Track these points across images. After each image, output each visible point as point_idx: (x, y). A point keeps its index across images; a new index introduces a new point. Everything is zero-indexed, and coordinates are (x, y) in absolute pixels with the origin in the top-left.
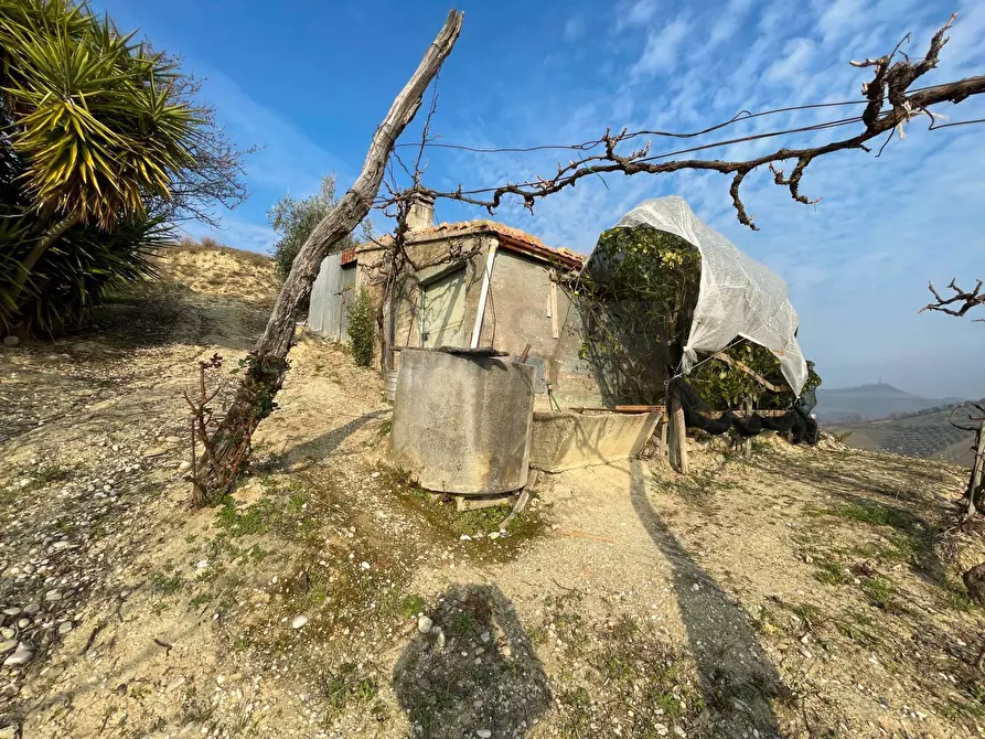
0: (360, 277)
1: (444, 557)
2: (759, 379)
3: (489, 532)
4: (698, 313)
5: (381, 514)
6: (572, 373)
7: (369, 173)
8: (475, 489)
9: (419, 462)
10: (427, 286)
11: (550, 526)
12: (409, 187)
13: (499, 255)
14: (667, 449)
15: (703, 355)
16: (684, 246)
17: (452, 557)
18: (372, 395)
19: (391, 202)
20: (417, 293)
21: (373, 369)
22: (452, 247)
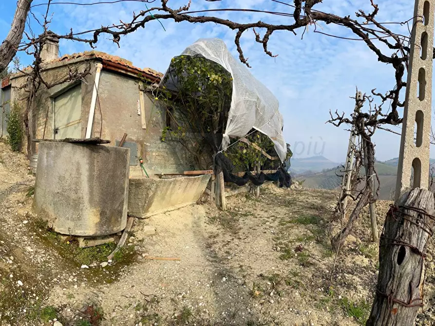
0: (13, 95)
1: (70, 280)
2: (264, 153)
3: (101, 262)
4: (231, 114)
5: (29, 249)
6: (157, 151)
7: (16, 27)
8: (91, 233)
9: (53, 214)
10: (55, 98)
11: (141, 255)
12: (41, 33)
13: (103, 74)
14: (214, 196)
15: (234, 140)
16: (222, 71)
17: (75, 280)
18: (23, 170)
19: (29, 45)
20: (49, 103)
21: (23, 153)
22: (70, 71)
